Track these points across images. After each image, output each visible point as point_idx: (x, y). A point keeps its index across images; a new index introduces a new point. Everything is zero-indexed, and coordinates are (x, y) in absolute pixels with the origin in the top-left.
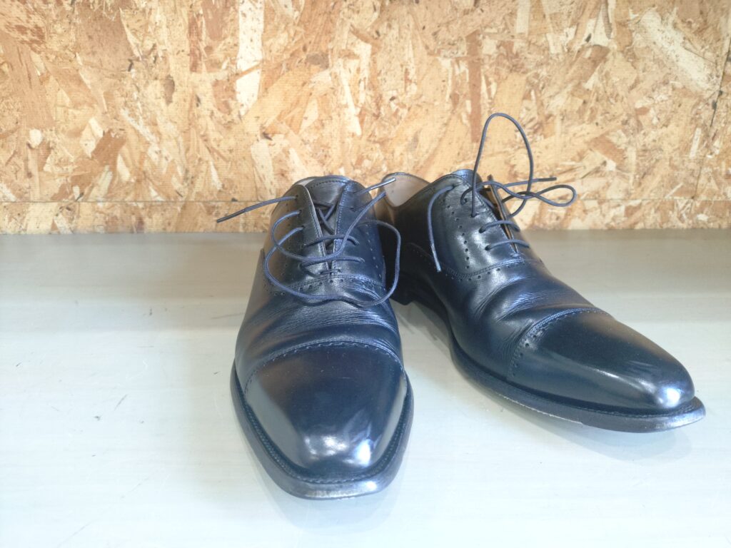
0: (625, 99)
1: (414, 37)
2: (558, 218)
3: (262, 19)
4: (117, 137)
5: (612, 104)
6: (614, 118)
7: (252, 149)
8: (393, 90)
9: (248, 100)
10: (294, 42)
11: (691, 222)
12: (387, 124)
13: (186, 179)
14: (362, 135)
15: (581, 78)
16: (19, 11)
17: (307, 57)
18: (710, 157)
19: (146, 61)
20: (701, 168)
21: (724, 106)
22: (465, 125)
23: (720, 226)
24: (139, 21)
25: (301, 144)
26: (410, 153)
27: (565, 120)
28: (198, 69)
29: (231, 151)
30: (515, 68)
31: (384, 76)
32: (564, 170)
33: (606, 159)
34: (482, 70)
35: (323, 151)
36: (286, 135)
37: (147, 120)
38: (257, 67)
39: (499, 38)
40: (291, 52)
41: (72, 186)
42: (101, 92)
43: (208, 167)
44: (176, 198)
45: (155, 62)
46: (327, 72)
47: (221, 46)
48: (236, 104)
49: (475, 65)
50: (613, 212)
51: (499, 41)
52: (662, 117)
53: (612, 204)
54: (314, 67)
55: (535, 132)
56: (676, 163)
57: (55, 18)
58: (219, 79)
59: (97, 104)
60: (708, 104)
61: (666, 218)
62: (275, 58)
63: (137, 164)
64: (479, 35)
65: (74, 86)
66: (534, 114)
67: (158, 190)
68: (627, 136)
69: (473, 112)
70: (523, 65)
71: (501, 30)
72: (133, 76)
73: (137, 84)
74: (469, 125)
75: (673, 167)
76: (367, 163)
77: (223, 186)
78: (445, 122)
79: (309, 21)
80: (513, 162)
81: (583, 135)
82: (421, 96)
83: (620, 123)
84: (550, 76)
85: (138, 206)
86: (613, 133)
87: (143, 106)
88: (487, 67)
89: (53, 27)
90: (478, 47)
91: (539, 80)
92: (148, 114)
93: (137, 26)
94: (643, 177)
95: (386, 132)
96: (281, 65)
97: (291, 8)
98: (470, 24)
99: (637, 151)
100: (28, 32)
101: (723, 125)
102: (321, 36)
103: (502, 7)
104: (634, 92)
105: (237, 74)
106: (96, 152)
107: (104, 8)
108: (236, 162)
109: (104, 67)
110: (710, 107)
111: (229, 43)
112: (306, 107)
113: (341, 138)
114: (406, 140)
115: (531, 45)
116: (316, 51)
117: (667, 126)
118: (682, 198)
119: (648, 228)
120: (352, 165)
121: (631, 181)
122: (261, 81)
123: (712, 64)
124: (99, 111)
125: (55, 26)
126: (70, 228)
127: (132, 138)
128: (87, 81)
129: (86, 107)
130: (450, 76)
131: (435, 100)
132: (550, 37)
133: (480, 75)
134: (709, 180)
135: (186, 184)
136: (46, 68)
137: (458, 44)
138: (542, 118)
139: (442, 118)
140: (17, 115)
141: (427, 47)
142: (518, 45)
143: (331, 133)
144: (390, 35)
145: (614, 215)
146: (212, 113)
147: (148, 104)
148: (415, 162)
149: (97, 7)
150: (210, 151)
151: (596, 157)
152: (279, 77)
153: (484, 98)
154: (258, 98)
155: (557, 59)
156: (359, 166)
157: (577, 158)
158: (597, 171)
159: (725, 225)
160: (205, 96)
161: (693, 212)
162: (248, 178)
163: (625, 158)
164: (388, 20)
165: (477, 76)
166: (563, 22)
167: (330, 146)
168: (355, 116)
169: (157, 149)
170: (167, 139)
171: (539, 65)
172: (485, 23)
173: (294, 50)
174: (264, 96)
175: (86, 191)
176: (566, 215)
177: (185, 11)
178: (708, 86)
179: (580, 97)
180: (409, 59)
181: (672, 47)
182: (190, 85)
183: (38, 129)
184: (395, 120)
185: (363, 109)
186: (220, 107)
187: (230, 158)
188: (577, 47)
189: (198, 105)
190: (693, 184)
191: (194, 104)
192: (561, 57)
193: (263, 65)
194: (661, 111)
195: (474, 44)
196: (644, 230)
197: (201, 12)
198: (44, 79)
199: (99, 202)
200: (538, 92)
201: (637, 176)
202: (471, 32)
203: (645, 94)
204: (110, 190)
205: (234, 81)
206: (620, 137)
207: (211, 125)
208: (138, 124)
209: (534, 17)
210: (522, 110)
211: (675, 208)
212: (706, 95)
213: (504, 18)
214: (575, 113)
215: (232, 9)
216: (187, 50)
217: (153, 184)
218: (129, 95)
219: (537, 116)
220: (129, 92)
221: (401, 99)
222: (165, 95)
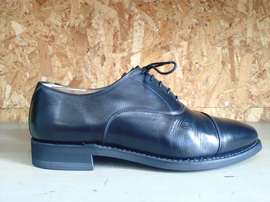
1: (205, 38)
3: (143, 32)
4: (79, 80)
8: (197, 60)
9: (136, 64)
10: (156, 41)
14: (183, 78)
16: (46, 30)
17: (161, 47)
19: (95, 49)
22: (228, 74)
24: (93, 33)
26: (204, 86)
28: (116, 52)
30: (248, 51)
31: (193, 54)
34: (234, 52)
37: (92, 73)
38: (139, 51)
39: (240, 39)
40: (154, 45)
42: (75, 61)
45: (98, 49)
46: (169, 53)
47: (126, 43)
48: (130, 66)
49: (231, 50)
51: (241, 40)
54: (164, 51)
55: (259, 77)
57: (60, 32)
58: (124, 56)
59: (72, 66)
62: (148, 47)
64: (232, 38)
65: (63, 59)
66: (257, 70)
69: (231, 68)
70: (251, 50)
71: (241, 36)
72: (89, 55)
73: (90, 58)
74: (230, 74)
76: (185, 91)
78: (220, 73)
79: (162, 33)
80: (250, 90)
82: (209, 62)
84: (263, 54)
87: (91, 67)
88: (236, 50)
89: (59, 36)
90: (232, 43)
91: (259, 56)
92: (93, 70)
93: (92, 35)
95: (193, 77)
96: (150, 50)
97: (155, 28)
98: (228, 33)
100: (49, 38)
102: (167, 39)
103: (241, 27)
105: (132, 54)
107: (80, 29)
109: (77, 51)
111: (129, 42)
113: (174, 79)
114: (203, 80)
115: (254, 42)
116: (165, 44)
120: (179, 91)
122: (141, 56)
124: (73, 69)
125: (60, 35)
127: (85, 81)
128: (69, 57)
129: (67, 67)
130: (221, 54)
131: (215, 64)
132: (261, 38)
133: (233, 54)
136: (53, 51)
137: (224, 41)
138: (261, 71)
139: (218, 71)
140: (38, 70)
141: (211, 43)
142: (249, 41)
144: (196, 38)
146: (120, 70)
147: (93, 66)
148: (207, 90)
149: (78, 28)
152: (149, 55)
153: (236, 63)
154: (140, 63)
155: (265, 47)
156: (182, 92)
160: (118, 63)
164: (195, 32)
165: (232, 54)
166: (266, 32)
167: (169, 83)
168: (180, 70)
169: (95, 85)
170: (100, 81)
171: (258, 49)
172: (234, 33)
173: (156, 44)
174: (142, 63)
177: (112, 29)
180: (204, 47)
182: (112, 58)
183: (46, 76)
184: (198, 72)
185: (184, 67)
186: (124, 67)
189: (114, 67)
191: (113, 66)
192: (267, 46)
193: (143, 50)
195: (230, 41)
197: (119, 30)
198: (51, 56)
200: (259, 61)
202: (229, 37)
205: (130, 57)
207: (119, 75)
208: (89, 74)
209: (254, 30)
210: (252, 68)
213: (242, 31)
215: (131, 29)
216: (112, 45)
218: (86, 63)
219: (259, 70)
220: (86, 61)
221: (200, 63)
222: (101, 62)
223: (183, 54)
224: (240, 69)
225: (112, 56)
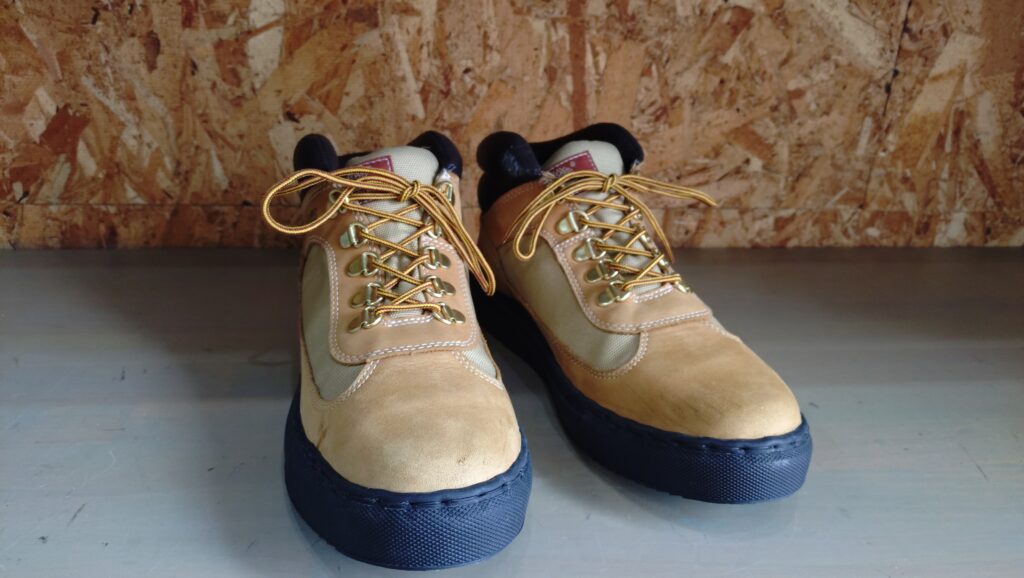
0: (775, 79)
2: (687, 232)
4: (78, 114)
5: (757, 83)
6: (760, 102)
7: (271, 134)
8: (467, 59)
9: (266, 67)
11: (858, 238)
12: (459, 104)
13: (177, 174)
14: (426, 119)
15: (717, 49)
17: (348, 11)
18: (882, 154)
19: (118, 11)
20: (871, 169)
21: (900, 90)
22: (565, 108)
23: (895, 243)
25: (341, 129)
27: (697, 104)
28: (193, 24)
29: (241, 137)
30: (630, 35)
31: (455, 41)
32: (695, 169)
33: (749, 156)
34: (587, 37)
35: (372, 138)
36: (320, 116)
37: (121, 92)
38: (277, 23)
40: (325, 3)
41: (12, 182)
42: (53, 52)
43: (209, 158)
44: (163, 200)
45: (131, 12)
46: (375, 33)
48: (248, 72)
49: (577, 31)
50: (758, 225)
52: (822, 101)
53: (758, 214)
54: (358, 26)
55: (657, 119)
56: (839, 163)
58: (224, 37)
59: (47, 68)
60: (880, 87)
61: (826, 234)
62: (303, 13)
63: (107, 153)
65: (11, 43)
66: (655, 96)
67: (138, 188)
68: (777, 126)
69: (574, 92)
70: (641, 30)
72: (99, 31)
73: (106, 43)
74: (570, 108)
75: (836, 167)
77: (231, 184)
78: (539, 103)
81: (720, 125)
82: (506, 68)
83: (768, 109)
84: (676, 46)
85: (108, 211)
86: (759, 122)
87: (114, 73)
88: (593, 32)
90: (582, 6)
91: (663, 51)
92: (123, 84)
94: (797, 180)
95: (458, 115)
96: (310, 22)
99: (790, 146)
101: (899, 114)
104: (786, 71)
105: (250, 32)
106: (47, 135)
108: (248, 152)
109: (57, 16)
110: (883, 90)
112: (347, 79)
113: (397, 121)
114: (487, 126)
115: (653, 5)
116: (361, 3)
117: (827, 113)
118: (848, 207)
119: (804, 244)
121: (782, 185)
122: (283, 41)
123: (885, 35)
124: (50, 79)
126: (10, 241)
127: (99, 116)
128: (31, 36)
129: (30, 72)
130: (544, 42)
131: (524, 75)
133: (584, 43)
134: (881, 184)
135: (177, 181)
138: (667, 102)
139: (534, 98)
141: (513, 4)
142: (634, 3)
143: (382, 115)
145: (760, 229)
146: (214, 84)
147: (121, 69)
150: (211, 136)
151: (736, 153)
152: (308, 38)
153: (589, 73)
154: (281, 64)
155: (686, 24)
157: (712, 154)
158: (738, 171)
159: (901, 242)
160: (203, 59)
161: (861, 225)
162: (265, 173)
163: (773, 156)
165: (581, 43)
167: (380, 131)
168: (416, 92)
169: (135, 131)
170: (149, 119)
171: (663, 30)
173: (329, 1)
174: (287, 63)
175: (32, 189)
176: (698, 228)
178: (880, 63)
179: (715, 74)
180: (489, 18)
181: (834, 12)
182: (181, 46)
184: (470, 99)
185: (426, 84)
186: (226, 77)
187: (239, 146)
188: (712, 9)
189: (193, 73)
190: (860, 190)
191: (188, 72)
192: (691, 21)
193: (285, 20)
194: (821, 95)
195: (575, 0)
196: (798, 249)
199: (50, 204)
200: (661, 67)
201: (790, 179)
203: (801, 71)
204: (67, 188)
205: (245, 42)
206: (767, 127)
207: (213, 101)
208: (108, 97)
210: (640, 90)
211: (839, 220)
212: (878, 75)
214: (709, 95)
217: (131, 180)
218: (93, 58)
219: (660, 100)
220: (94, 53)
221: (478, 71)
222: (147, 58)
223: (423, 40)
224: (603, 93)
225: (180, 36)
